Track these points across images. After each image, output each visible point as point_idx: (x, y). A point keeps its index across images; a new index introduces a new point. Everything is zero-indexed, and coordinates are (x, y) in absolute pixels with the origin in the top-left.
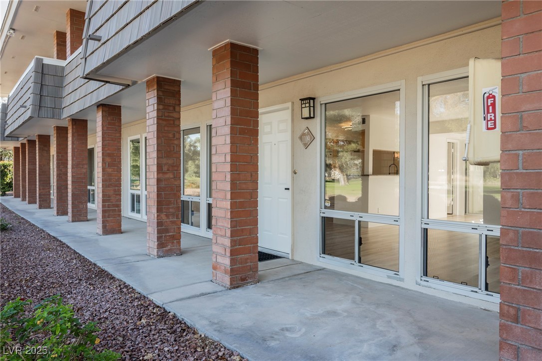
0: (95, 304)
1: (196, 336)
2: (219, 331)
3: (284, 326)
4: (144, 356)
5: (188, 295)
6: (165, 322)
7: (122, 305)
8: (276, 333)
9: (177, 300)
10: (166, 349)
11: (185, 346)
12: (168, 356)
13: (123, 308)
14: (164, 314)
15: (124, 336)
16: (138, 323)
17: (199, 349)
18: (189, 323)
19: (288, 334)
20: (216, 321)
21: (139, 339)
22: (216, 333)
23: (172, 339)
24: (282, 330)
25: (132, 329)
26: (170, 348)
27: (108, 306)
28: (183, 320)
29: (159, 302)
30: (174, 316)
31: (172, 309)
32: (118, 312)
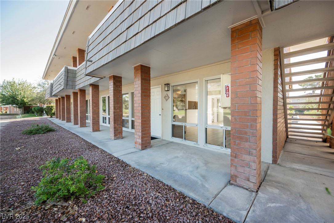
0: (92, 158)
1: (130, 168)
2: (139, 165)
3: (161, 163)
4: (112, 176)
5: (127, 153)
6: (119, 163)
7: (103, 158)
8: (159, 165)
9: (123, 155)
10: (120, 173)
11: (127, 171)
12: (121, 175)
13: (103, 159)
14: (118, 160)
15: (104, 169)
16: (109, 164)
17: (132, 172)
18: (128, 163)
19: (162, 165)
20: (137, 162)
21: (110, 170)
22: (138, 166)
23: (122, 169)
24: (160, 164)
25: (107, 166)
26: (122, 172)
27: (97, 158)
28: (125, 162)
29: (116, 156)
30: (122, 161)
31: (121, 158)
32: (101, 160)
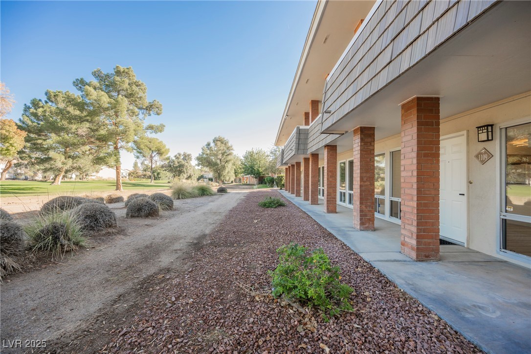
0: (330, 252)
1: (396, 289)
2: (415, 291)
3: (475, 304)
4: (364, 293)
5: (386, 259)
6: (373, 273)
7: (345, 256)
8: (469, 307)
9: (378, 261)
10: (378, 292)
11: (390, 294)
12: (380, 298)
13: (345, 258)
14: (371, 269)
15: (349, 276)
16: (356, 270)
17: (401, 300)
18: (390, 278)
19: (481, 311)
20: (411, 283)
21: (359, 281)
22: (413, 292)
23: (380, 287)
24: (474, 306)
25: (354, 273)
26: (380, 292)
27: (337, 255)
28: (385, 275)
29: (366, 260)
30: (378, 271)
31: (378, 266)
32: (343, 260)
